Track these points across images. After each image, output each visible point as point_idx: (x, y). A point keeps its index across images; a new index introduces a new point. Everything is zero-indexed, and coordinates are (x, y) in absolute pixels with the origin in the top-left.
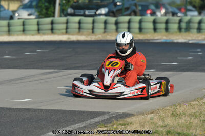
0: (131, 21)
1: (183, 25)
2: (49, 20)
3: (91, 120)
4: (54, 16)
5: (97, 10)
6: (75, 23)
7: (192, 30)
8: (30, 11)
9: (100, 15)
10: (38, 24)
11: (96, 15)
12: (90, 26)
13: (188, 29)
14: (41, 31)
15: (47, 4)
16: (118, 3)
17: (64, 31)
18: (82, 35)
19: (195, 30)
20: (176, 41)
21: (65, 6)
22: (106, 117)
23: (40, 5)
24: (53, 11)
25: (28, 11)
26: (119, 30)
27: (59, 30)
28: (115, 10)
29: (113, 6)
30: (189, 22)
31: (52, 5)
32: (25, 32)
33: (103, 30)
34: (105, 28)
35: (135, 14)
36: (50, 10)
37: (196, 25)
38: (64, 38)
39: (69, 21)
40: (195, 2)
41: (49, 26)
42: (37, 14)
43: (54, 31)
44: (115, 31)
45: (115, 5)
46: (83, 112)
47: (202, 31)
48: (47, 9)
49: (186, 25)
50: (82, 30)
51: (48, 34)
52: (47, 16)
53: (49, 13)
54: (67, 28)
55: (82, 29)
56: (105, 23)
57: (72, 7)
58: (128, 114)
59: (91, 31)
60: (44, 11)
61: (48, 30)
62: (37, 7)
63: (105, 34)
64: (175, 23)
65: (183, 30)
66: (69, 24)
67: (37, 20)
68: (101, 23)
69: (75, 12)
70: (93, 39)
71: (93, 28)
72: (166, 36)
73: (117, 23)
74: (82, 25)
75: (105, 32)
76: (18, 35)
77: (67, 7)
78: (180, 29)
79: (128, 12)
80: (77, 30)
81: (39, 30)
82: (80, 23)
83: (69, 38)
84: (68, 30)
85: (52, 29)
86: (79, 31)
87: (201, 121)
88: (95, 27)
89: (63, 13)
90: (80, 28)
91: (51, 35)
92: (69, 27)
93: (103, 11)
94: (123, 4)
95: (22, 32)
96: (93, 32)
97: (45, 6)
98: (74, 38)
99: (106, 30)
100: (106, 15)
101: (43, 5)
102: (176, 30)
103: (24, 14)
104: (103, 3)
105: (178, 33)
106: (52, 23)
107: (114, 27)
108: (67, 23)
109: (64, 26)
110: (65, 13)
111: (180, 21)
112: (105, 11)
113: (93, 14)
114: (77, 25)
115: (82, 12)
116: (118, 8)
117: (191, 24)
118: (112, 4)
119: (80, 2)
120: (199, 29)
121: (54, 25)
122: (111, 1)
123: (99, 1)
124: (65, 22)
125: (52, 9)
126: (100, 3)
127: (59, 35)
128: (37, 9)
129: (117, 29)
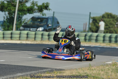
1: (87, 38)
2: (9, 32)
3: (41, 70)
5: (37, 28)
6: (25, 34)
7: (92, 41)
9: (40, 31)
10: (3, 34)
12: (34, 36)
13: (90, 40)
14: (5, 38)
15: (8, 24)
16: (50, 25)
17: (18, 39)
18: (28, 41)
19: (94, 41)
21: (19, 25)
22: (49, 70)
23: (4, 24)
24: (12, 28)
27: (16, 38)
28: (47, 29)
29: (47, 27)
30: (91, 36)
31: (11, 25)
33: (40, 39)
36: (10, 27)
37: (95, 38)
38: (19, 42)
40: (93, 28)
41: (10, 36)
43: (12, 38)
44: (48, 40)
45: (48, 26)
46: (36, 67)
47: (98, 41)
48: (8, 27)
49: (89, 38)
51: (9, 40)
52: (8, 30)
54: (20, 37)
56: (42, 35)
57: (23, 26)
58: (62, 69)
59: (34, 39)
60: (7, 28)
63: (42, 41)
65: (87, 40)
66: (21, 35)
67: (3, 32)
68: (40, 35)
69: (24, 29)
71: (35, 38)
73: (49, 35)
74: (29, 35)
75: (42, 40)
78: (85, 40)
80: (26, 38)
81: (3, 37)
82: (27, 34)
83: (21, 42)
84: (21, 38)
85: (11, 37)
86: (27, 39)
87: (105, 73)
89: (17, 29)
90: (27, 37)
92: (21, 36)
93: (41, 29)
94: (52, 26)
96: (35, 40)
97: (8, 25)
98: (24, 42)
99: (43, 39)
101: (6, 25)
102: (83, 40)
104: (41, 25)
105: (84, 42)
106: (12, 34)
107: (47, 37)
108: (20, 34)
109: (18, 36)
110: (19, 29)
111: (86, 35)
112: (42, 29)
113: (35, 30)
114: (26, 36)
115: (29, 29)
116: (49, 28)
117: (92, 37)
118: (46, 25)
119: (28, 23)
120: (97, 40)
121: (13, 35)
122: (46, 23)
123: (39, 23)
124: (19, 33)
125: (11, 27)
126: (39, 25)
127: (15, 40)
128: (2, 27)
129: (49, 39)
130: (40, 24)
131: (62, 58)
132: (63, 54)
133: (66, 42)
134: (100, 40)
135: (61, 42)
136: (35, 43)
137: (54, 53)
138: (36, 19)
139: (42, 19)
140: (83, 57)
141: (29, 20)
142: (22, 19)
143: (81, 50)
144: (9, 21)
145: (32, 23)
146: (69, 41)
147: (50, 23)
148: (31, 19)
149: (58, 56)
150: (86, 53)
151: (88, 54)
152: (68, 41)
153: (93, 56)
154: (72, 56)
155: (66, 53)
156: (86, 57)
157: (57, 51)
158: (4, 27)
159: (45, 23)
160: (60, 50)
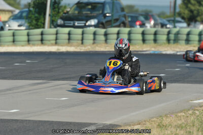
0: (120, 32)
1: (172, 36)
2: (39, 31)
4: (44, 27)
5: (87, 21)
6: (65, 34)
7: (180, 41)
8: (20, 22)
9: (90, 26)
10: (28, 35)
11: (85, 26)
12: (80, 37)
13: (176, 40)
14: (31, 42)
15: (37, 15)
16: (107, 15)
17: (54, 42)
18: (71, 46)
19: (184, 42)
20: (164, 53)
21: (55, 17)
23: (30, 16)
24: (43, 22)
25: (18, 22)
26: (108, 41)
27: (49, 40)
28: (104, 21)
29: (103, 18)
30: (178, 34)
31: (42, 16)
32: (15, 43)
33: (92, 41)
34: (94, 39)
35: (125, 25)
36: (40, 21)
37: (185, 37)
38: (54, 49)
39: (59, 32)
41: (39, 37)
42: (27, 24)
43: (44, 42)
44: (104, 42)
45: (105, 16)
47: (190, 42)
48: (37, 20)
49: (175, 37)
51: (38, 45)
52: (37, 27)
53: (39, 23)
54: (56, 39)
55: (71, 40)
56: (95, 34)
57: (62, 18)
59: (80, 42)
60: (34, 22)
61: (38, 40)
62: (27, 18)
63: (95, 45)
64: (164, 34)
65: (172, 41)
66: (58, 35)
67: (27, 31)
68: (91, 34)
69: (64, 23)
70: (82, 50)
71: (82, 40)
72: (155, 48)
73: (106, 35)
74: (71, 36)
75: (94, 43)
76: (8, 46)
77: (57, 18)
78: (168, 40)
79: (118, 23)
80: (67, 41)
81: (29, 41)
82: (69, 34)
83: (58, 49)
84: (58, 41)
85: (42, 40)
86: (69, 42)
88: (84, 38)
89: (53, 24)
90: (69, 39)
91: (40, 46)
92: (58, 38)
93: (93, 22)
94: (112, 16)
95: (12, 43)
96: (82, 43)
97: (35, 17)
98: (63, 49)
99: (96, 41)
100: (95, 26)
101: (33, 16)
102: (165, 42)
103: (14, 25)
104: (92, 15)
106: (42, 34)
107: (103, 38)
109: (54, 37)
110: (55, 24)
111: (169, 33)
112: (94, 22)
113: (83, 25)
114: (67, 36)
115: (71, 23)
116: (107, 19)
117: (179, 36)
118: (102, 15)
119: (70, 13)
120: (188, 41)
121: (44, 36)
122: (101, 12)
123: (89, 12)
124: (55, 33)
125: (42, 20)
126: (90, 15)
127: (49, 45)
128: (27, 20)
129: (106, 40)
131: (111, 91)
132: (112, 85)
133: (117, 64)
134: (193, 41)
135: (108, 65)
136: (82, 49)
137: (97, 83)
138: (83, 5)
139: (94, 5)
140: (144, 88)
141: (73, 6)
142: (60, 5)
143: (142, 76)
144: (37, 10)
145: (76, 12)
146: (121, 63)
147: (109, 11)
148: (75, 6)
149: (105, 87)
150: (150, 81)
151: (153, 81)
152: (119, 63)
153: (162, 85)
154: (127, 87)
155: (117, 83)
156: (150, 88)
157: (103, 80)
158: (30, 21)
159: (99, 11)
160: (108, 78)
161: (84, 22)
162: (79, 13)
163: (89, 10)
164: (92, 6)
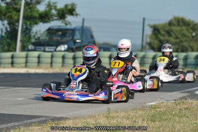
2: (9, 54)
4: (15, 51)
5: (57, 47)
6: (35, 57)
7: (146, 65)
9: (60, 51)
11: (55, 51)
12: (49, 60)
13: (142, 64)
15: (9, 41)
16: (78, 41)
17: (24, 65)
18: (40, 68)
21: (27, 43)
24: (15, 47)
26: (77, 64)
27: (19, 64)
28: (74, 47)
29: (73, 44)
30: (144, 57)
31: (13, 42)
33: (61, 65)
34: (63, 62)
37: (150, 61)
38: (23, 71)
39: (29, 55)
41: (10, 60)
43: (14, 65)
45: (75, 42)
48: (9, 45)
50: (41, 64)
51: (8, 68)
54: (26, 62)
56: (63, 57)
59: (49, 65)
60: (6, 47)
61: (8, 64)
63: (63, 68)
66: (28, 58)
68: (59, 57)
69: (35, 48)
70: (50, 72)
71: (51, 63)
73: (74, 58)
74: (41, 59)
75: (63, 66)
80: (37, 64)
82: (39, 57)
83: (27, 71)
84: (28, 64)
85: (12, 63)
86: (38, 66)
88: (54, 61)
90: (39, 62)
91: (11, 68)
92: (28, 61)
93: (63, 47)
94: (81, 42)
96: (51, 66)
97: (8, 43)
98: (32, 71)
101: (5, 42)
104: (63, 41)
106: (12, 57)
107: (71, 61)
109: (24, 60)
113: (53, 50)
114: (36, 60)
115: (42, 48)
116: (77, 45)
118: (71, 41)
119: (41, 38)
121: (15, 59)
122: (71, 38)
123: (59, 38)
124: (25, 56)
125: (13, 45)
126: (61, 41)
127: (19, 68)
129: (74, 63)
130: (62, 39)
138: (54, 31)
139: (64, 31)
142: (32, 31)
144: (9, 36)
145: (47, 38)
147: (79, 37)
148: (46, 32)
158: (2, 47)
159: (69, 37)
161: (54, 47)
162: (50, 39)
163: (60, 36)
164: (62, 32)
